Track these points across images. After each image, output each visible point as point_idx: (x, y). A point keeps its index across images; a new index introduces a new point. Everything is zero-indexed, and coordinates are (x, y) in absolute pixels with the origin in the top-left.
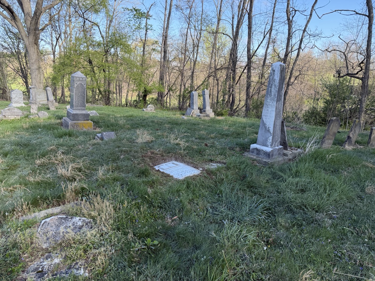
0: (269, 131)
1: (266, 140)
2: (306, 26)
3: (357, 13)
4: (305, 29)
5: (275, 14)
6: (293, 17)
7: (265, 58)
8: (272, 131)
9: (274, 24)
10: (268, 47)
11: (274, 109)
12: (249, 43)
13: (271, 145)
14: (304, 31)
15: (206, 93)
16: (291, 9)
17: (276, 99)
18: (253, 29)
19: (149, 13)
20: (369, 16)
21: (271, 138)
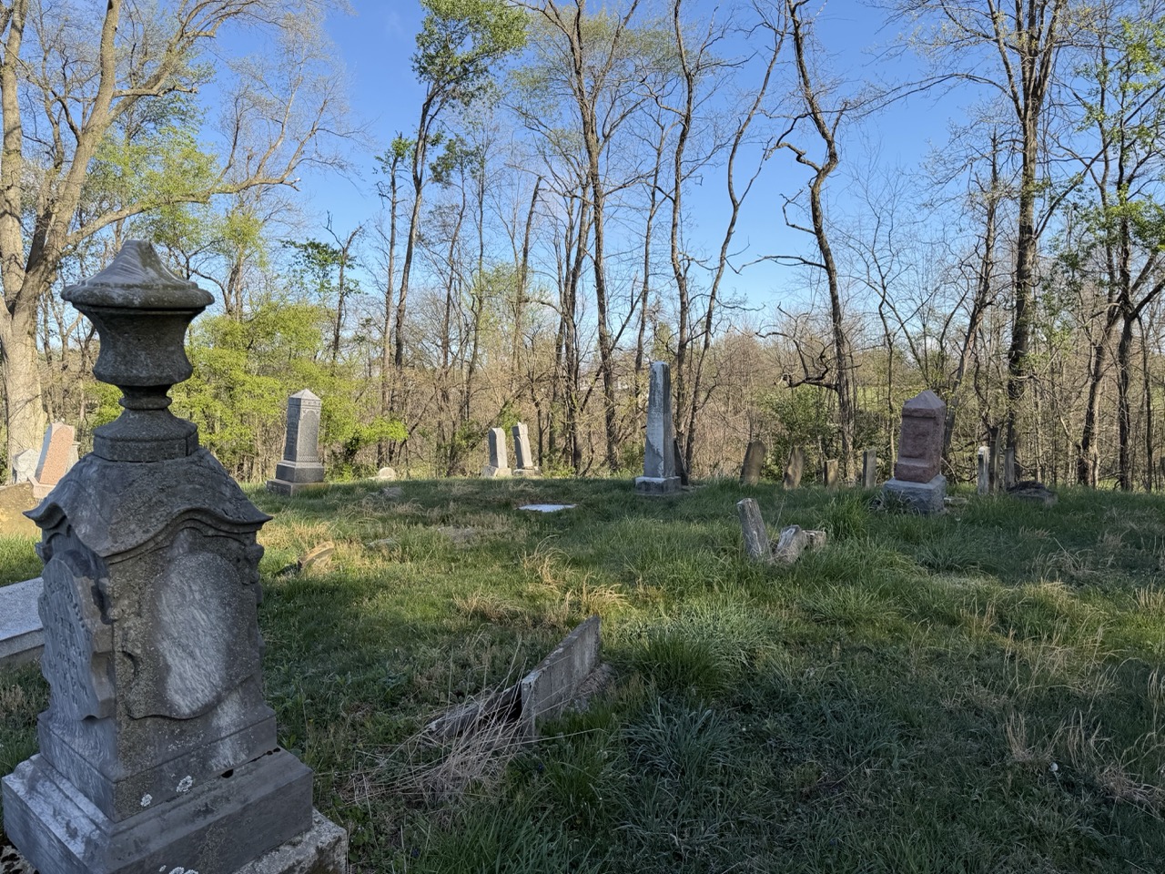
0: (658, 454)
1: (656, 468)
2: (715, 287)
3: (805, 262)
4: (713, 293)
5: (650, 256)
6: (686, 271)
7: (640, 353)
8: (662, 454)
9: (650, 278)
10: (642, 329)
11: (662, 423)
12: (602, 323)
13: (664, 474)
14: (713, 297)
15: (521, 432)
16: (680, 257)
17: (662, 410)
18: (608, 291)
19: (349, 252)
20: (827, 268)
21: (662, 464)
